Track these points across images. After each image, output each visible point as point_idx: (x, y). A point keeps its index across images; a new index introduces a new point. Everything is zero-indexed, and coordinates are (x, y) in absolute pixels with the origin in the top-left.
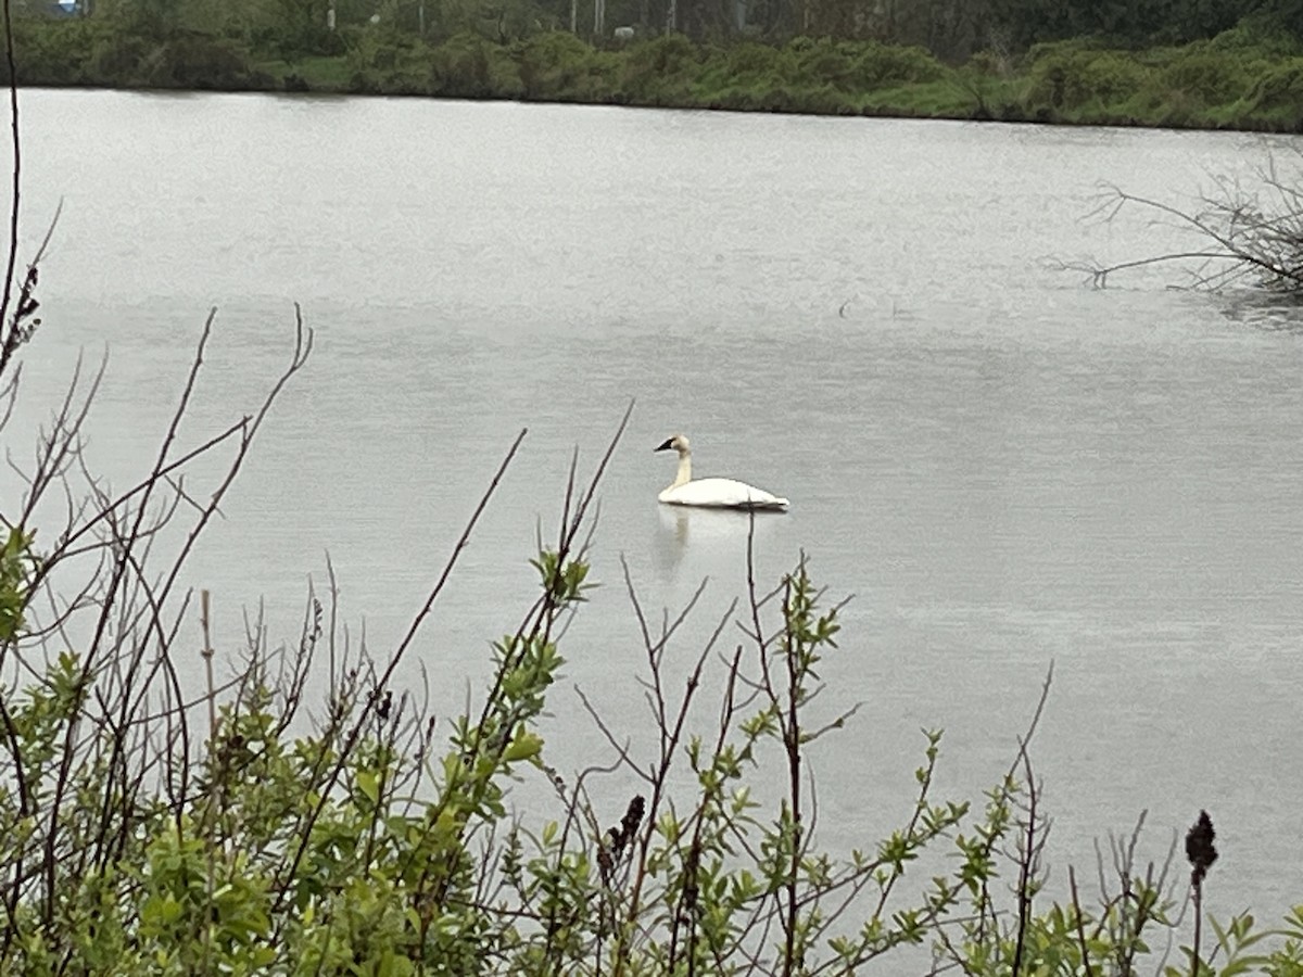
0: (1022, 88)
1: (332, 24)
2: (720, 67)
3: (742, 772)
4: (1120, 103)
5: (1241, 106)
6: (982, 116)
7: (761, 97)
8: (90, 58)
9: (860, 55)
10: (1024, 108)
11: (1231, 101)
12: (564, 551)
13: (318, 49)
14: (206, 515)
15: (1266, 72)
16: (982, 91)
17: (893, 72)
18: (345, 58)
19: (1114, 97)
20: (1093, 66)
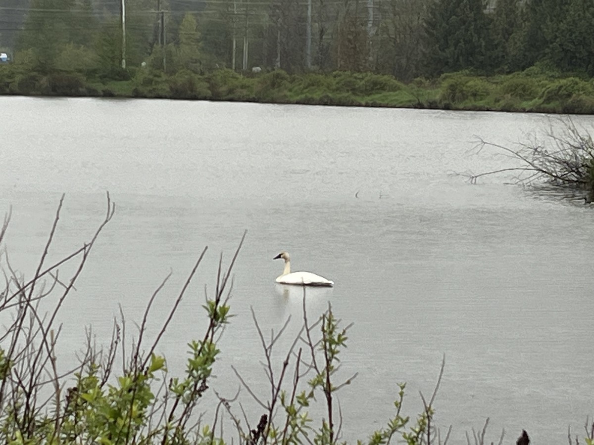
0: (437, 94)
1: (124, 66)
2: (300, 84)
3: (309, 403)
4: (481, 100)
5: (537, 101)
6: (420, 106)
7: (318, 98)
8: (14, 82)
9: (363, 79)
10: (438, 103)
11: (531, 100)
12: (218, 301)
13: (117, 77)
14: (68, 289)
15: (548, 86)
16: (418, 95)
17: (379, 87)
18: (130, 81)
19: (478, 98)
20: (469, 84)
